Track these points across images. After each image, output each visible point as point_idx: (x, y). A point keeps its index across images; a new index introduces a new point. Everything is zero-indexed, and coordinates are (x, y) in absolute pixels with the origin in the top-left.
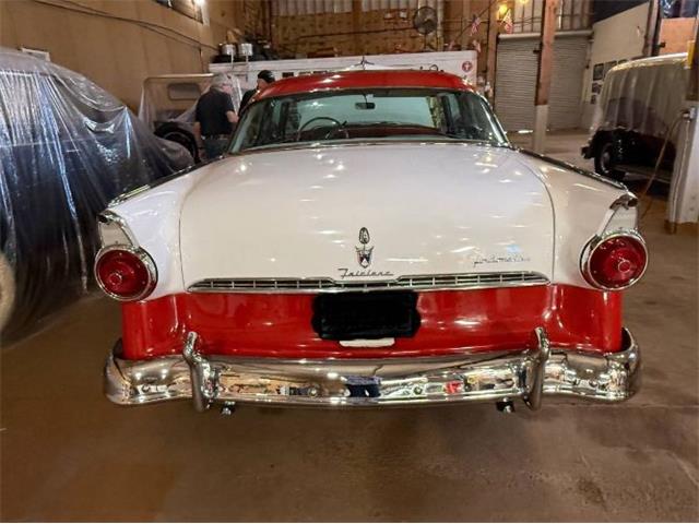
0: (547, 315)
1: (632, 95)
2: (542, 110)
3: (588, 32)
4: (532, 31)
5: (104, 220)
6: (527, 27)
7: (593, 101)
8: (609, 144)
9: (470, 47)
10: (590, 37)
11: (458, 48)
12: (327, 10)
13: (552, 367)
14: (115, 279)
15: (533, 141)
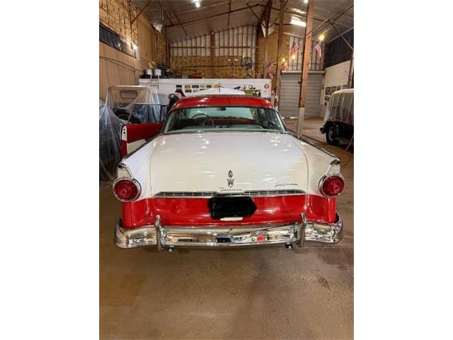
0: (305, 208)
1: (342, 106)
2: (302, 110)
3: (323, 72)
4: (297, 70)
5: (120, 167)
6: (295, 68)
7: (326, 104)
8: (332, 127)
9: (268, 77)
10: (324, 74)
11: (262, 77)
12: (198, 54)
13: (308, 230)
14: (123, 192)
15: (297, 123)
